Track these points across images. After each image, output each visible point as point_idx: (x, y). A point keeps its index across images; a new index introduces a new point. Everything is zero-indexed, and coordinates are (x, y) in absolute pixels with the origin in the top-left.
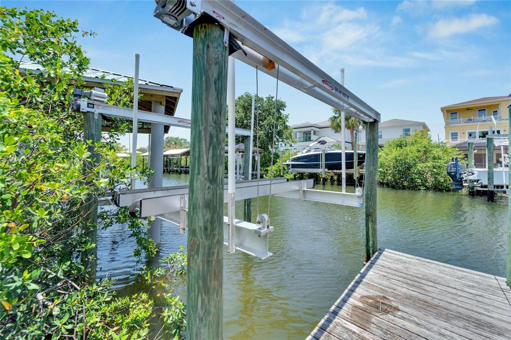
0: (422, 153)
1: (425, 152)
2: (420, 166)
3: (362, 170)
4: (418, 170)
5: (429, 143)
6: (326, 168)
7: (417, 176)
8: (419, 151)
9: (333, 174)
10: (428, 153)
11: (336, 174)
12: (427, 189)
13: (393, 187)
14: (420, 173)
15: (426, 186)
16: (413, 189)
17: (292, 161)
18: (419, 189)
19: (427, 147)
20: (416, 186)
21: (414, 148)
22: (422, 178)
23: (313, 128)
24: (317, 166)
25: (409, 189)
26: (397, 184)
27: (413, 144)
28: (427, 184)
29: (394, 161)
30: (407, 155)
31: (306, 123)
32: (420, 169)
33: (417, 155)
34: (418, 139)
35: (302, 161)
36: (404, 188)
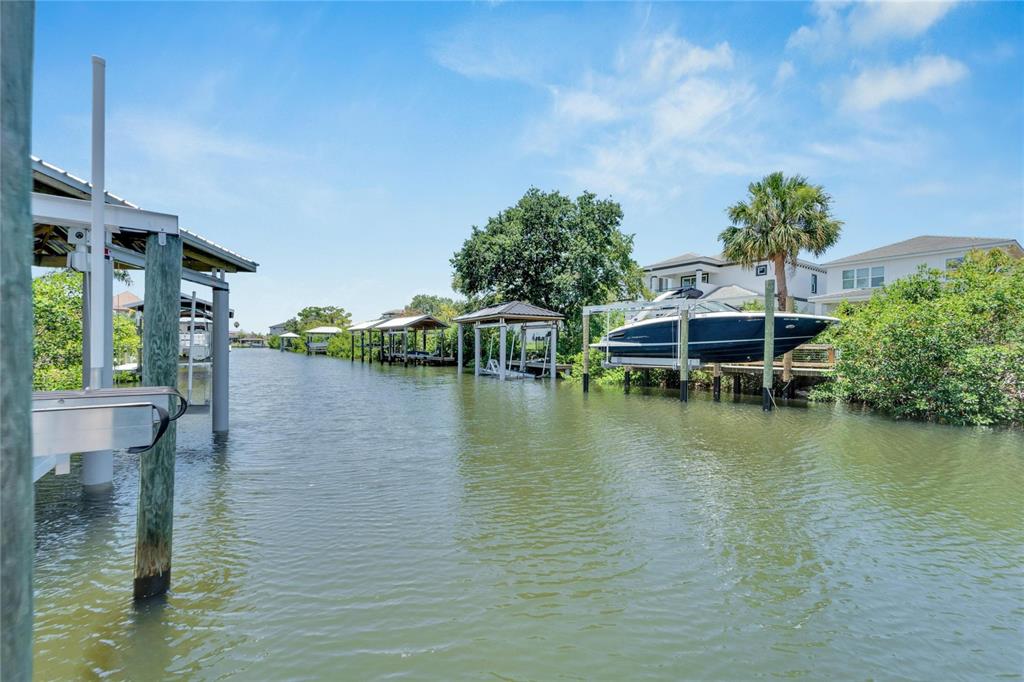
0: (989, 316)
1: (1000, 314)
2: (975, 355)
3: (798, 364)
4: (970, 367)
5: (1014, 286)
6: (690, 357)
7: (964, 385)
8: (976, 310)
9: (719, 373)
10: (1009, 317)
11: (727, 372)
12: (999, 423)
13: (886, 413)
14: (975, 375)
15: (994, 416)
16: (948, 423)
17: (610, 339)
18: (970, 424)
19: (1007, 296)
20: (960, 414)
21: (960, 303)
22: (982, 390)
23: (700, 266)
24: (670, 353)
25: (937, 421)
26: (897, 403)
27: (958, 290)
28: (999, 409)
29: (887, 339)
30: (931, 322)
31: (684, 256)
32: (977, 363)
33: (969, 322)
34: (977, 276)
35: (635, 341)
36: (919, 417)
